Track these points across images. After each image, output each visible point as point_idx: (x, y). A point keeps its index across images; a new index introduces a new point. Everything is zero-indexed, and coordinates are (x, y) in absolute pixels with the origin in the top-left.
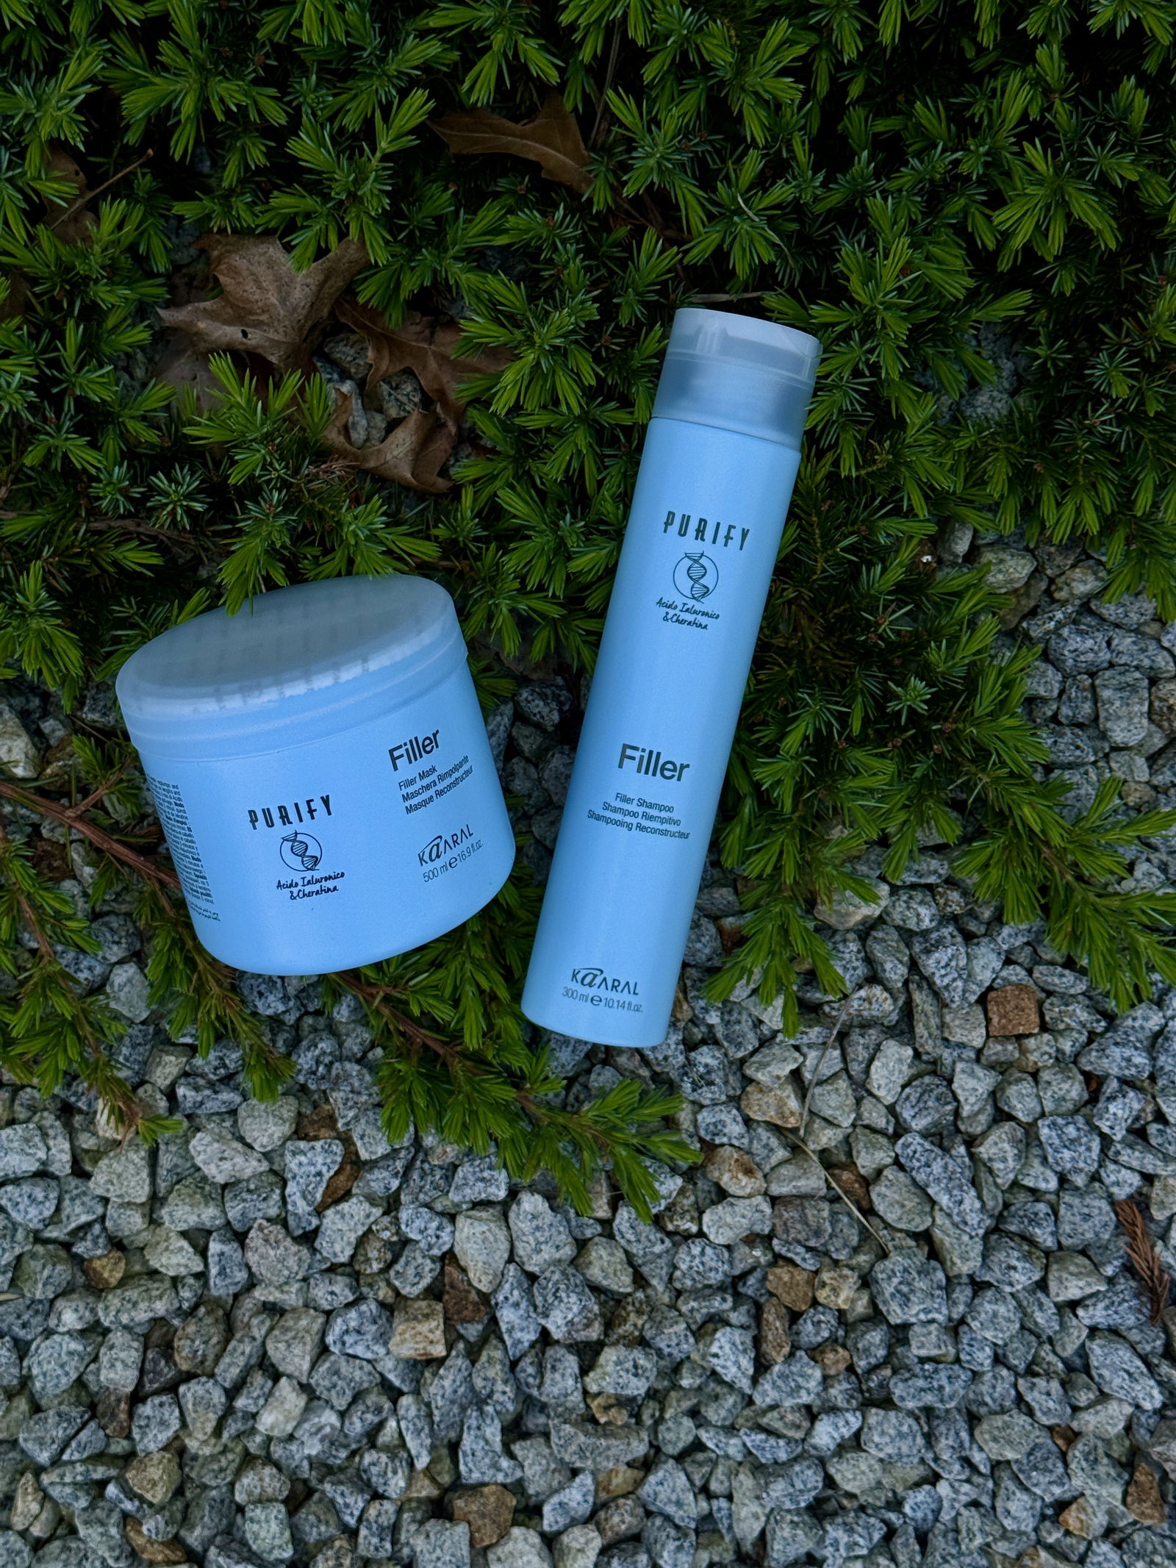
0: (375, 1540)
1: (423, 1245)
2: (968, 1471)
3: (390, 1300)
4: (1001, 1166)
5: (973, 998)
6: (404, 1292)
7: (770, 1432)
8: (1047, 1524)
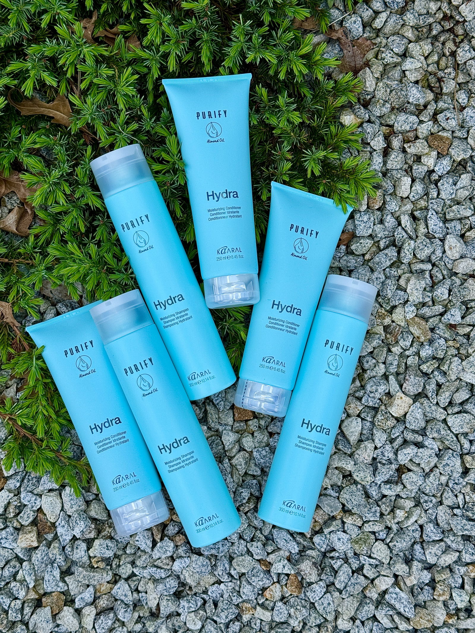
0: (15, 614)
1: (30, 506)
2: (230, 579)
3: (19, 527)
4: (240, 467)
5: (228, 408)
6: (23, 524)
7: (158, 567)
8: (260, 596)
